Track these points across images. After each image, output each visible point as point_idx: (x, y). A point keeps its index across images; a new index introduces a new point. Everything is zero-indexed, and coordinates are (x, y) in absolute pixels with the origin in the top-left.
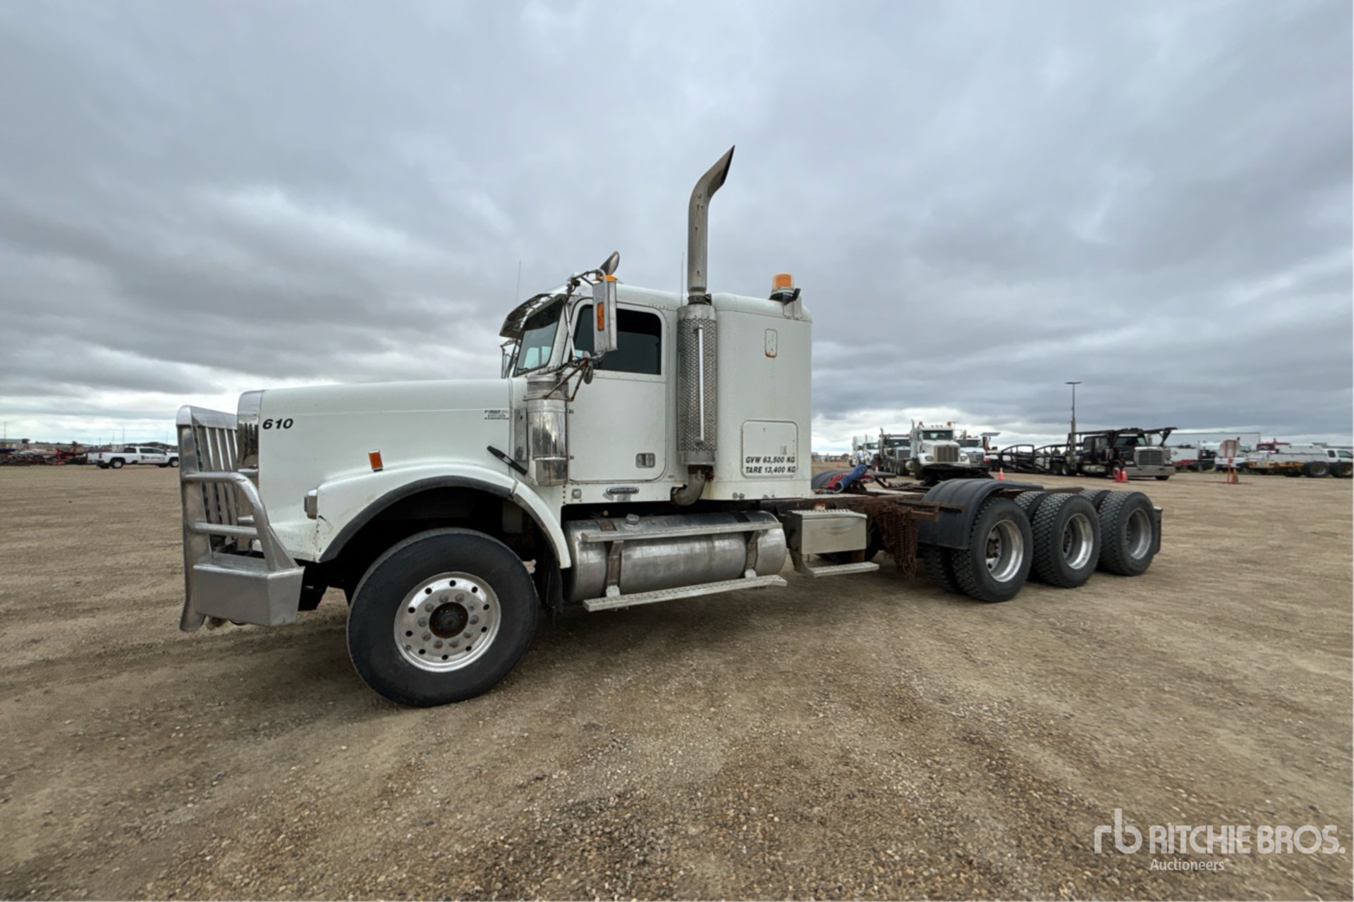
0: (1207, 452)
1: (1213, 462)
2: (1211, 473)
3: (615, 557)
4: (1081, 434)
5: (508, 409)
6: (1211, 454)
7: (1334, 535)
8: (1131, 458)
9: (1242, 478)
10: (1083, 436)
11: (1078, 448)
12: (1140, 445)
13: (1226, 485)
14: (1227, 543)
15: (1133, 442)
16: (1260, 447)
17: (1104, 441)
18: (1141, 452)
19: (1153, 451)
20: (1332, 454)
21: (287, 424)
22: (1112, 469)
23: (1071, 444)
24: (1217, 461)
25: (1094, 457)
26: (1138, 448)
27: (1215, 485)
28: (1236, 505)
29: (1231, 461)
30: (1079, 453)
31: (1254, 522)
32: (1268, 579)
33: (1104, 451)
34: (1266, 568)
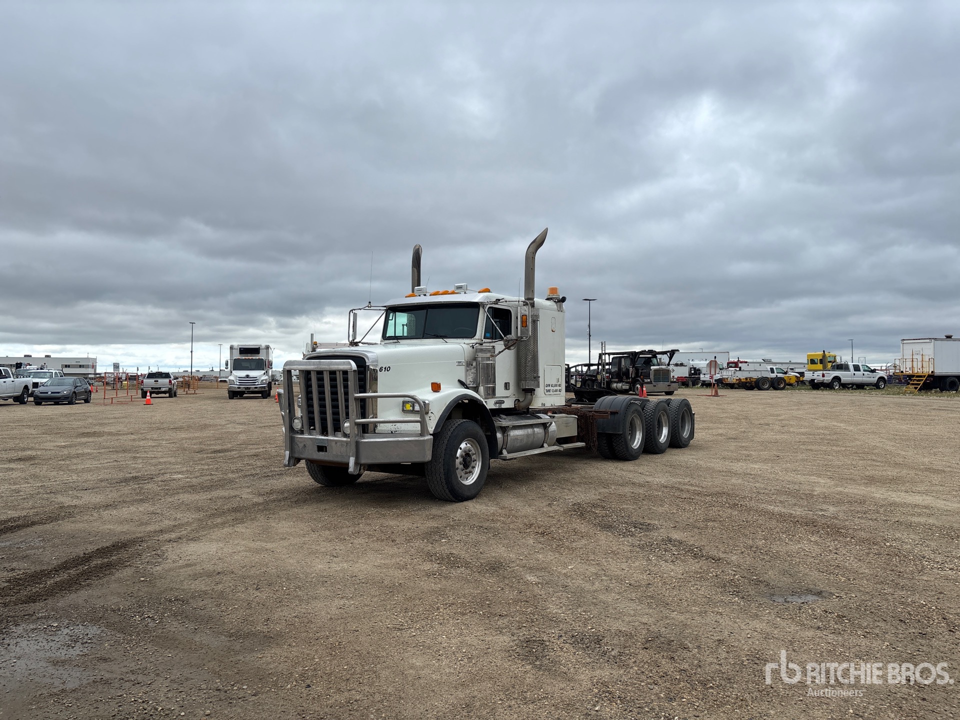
0: (695, 369)
1: (699, 378)
2: (698, 388)
3: (506, 435)
4: (609, 354)
5: (464, 361)
6: (696, 371)
7: (768, 425)
8: (648, 377)
9: (721, 392)
10: (612, 356)
11: (607, 367)
12: (654, 365)
13: (712, 397)
14: (720, 431)
15: (648, 362)
16: (730, 365)
17: (629, 361)
18: (655, 370)
19: (663, 370)
20: (772, 371)
21: (388, 369)
22: (634, 386)
23: (601, 363)
24: (702, 377)
25: (620, 375)
26: (652, 367)
27: (704, 397)
28: (720, 411)
29: (712, 377)
30: (608, 371)
31: (731, 420)
32: (740, 444)
33: (628, 370)
34: (740, 440)
